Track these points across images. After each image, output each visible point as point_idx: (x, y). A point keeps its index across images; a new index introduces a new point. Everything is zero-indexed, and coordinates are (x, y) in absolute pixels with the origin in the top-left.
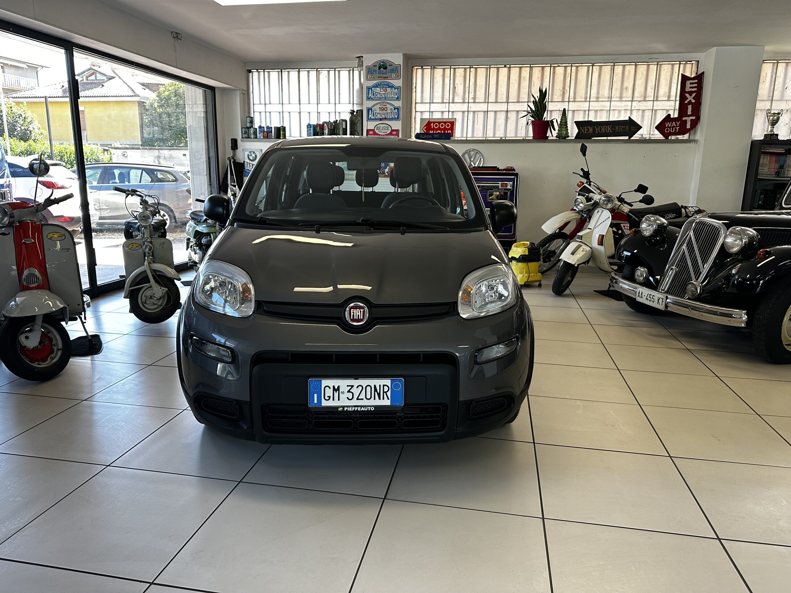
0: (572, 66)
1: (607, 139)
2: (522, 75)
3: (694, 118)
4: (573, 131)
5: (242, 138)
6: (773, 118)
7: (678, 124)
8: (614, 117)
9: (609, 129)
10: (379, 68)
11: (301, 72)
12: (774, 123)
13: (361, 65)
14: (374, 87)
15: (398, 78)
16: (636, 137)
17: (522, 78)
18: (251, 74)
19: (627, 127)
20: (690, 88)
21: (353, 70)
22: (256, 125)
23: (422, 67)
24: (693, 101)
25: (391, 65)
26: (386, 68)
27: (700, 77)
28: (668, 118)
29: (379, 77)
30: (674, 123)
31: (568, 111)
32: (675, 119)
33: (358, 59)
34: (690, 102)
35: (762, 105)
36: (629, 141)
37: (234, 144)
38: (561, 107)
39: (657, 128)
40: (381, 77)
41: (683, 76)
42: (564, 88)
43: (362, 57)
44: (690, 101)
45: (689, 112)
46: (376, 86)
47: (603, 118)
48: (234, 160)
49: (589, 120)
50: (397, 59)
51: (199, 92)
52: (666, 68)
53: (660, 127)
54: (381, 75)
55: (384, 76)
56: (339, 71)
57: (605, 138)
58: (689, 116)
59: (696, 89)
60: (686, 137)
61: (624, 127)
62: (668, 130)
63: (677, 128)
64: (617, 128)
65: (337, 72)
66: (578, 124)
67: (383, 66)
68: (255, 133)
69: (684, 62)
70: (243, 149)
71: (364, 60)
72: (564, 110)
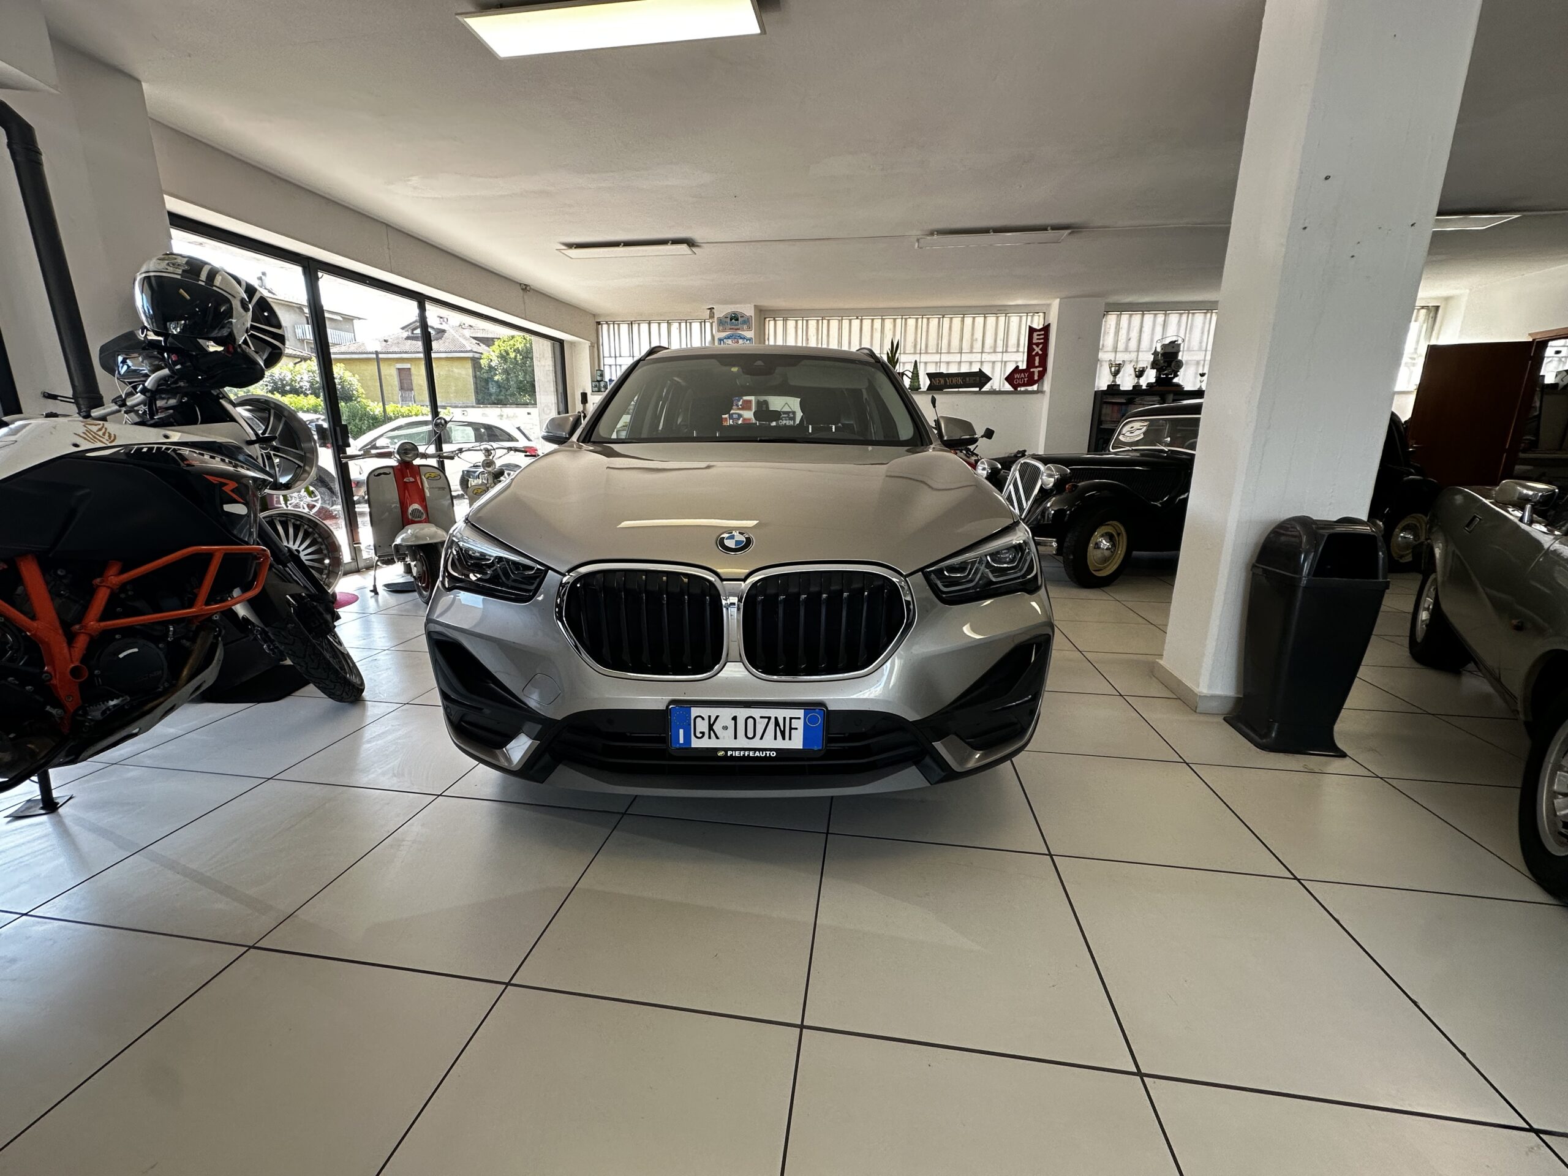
0: (922, 318)
1: (958, 391)
2: (875, 327)
3: (1041, 369)
4: (924, 382)
5: (593, 391)
6: (1115, 369)
7: (1026, 375)
8: (965, 369)
9: (960, 381)
10: (731, 320)
11: (651, 326)
12: (1115, 374)
13: (712, 316)
14: (725, 338)
15: (749, 329)
16: (986, 388)
17: (874, 330)
18: (600, 326)
19: (978, 379)
20: (1038, 339)
21: (705, 322)
22: (606, 378)
23: (774, 318)
24: (1040, 352)
25: (743, 317)
26: (737, 320)
27: (1046, 329)
28: (1016, 370)
29: (731, 329)
30: (1022, 374)
31: (920, 362)
32: (1023, 371)
33: (709, 311)
34: (1037, 354)
35: (1105, 356)
36: (979, 393)
37: (584, 398)
38: (912, 358)
39: (1007, 379)
40: (732, 329)
41: (1030, 327)
42: (916, 340)
43: (713, 308)
44: (1038, 352)
45: (1037, 363)
46: (728, 338)
47: (953, 370)
49: (941, 371)
50: (748, 311)
51: (547, 345)
52: (1014, 319)
53: (1009, 379)
54: (733, 327)
55: (736, 327)
56: (690, 323)
57: (957, 390)
58: (1037, 367)
59: (1042, 341)
60: (1035, 387)
61: (975, 378)
62: (1016, 381)
63: (1026, 379)
64: (968, 379)
65: (688, 324)
66: (930, 375)
67: (735, 317)
68: (606, 386)
69: (1031, 314)
71: (715, 311)
72: (916, 362)
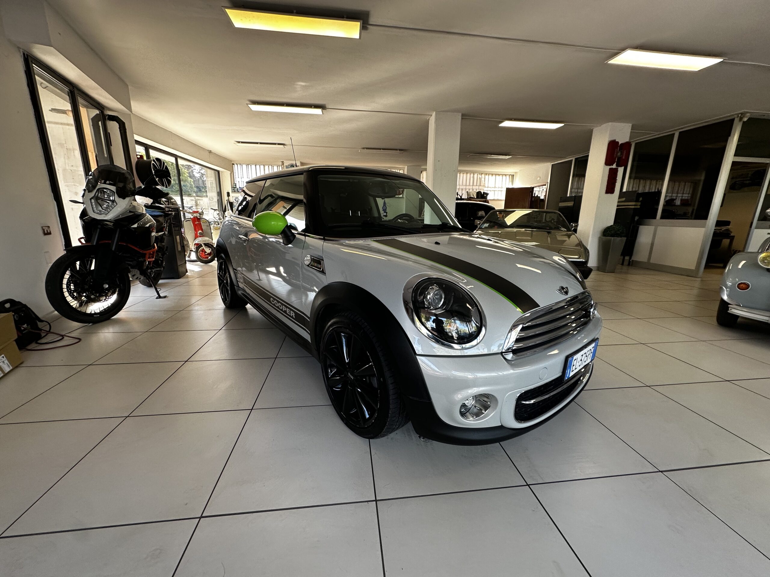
5: (232, 192)
11: (257, 166)
13: (283, 164)
18: (234, 165)
21: (279, 166)
22: (238, 187)
33: (281, 162)
37: (228, 194)
43: (283, 162)
48: (229, 201)
50: (298, 163)
56: (273, 166)
68: (238, 190)
70: (233, 197)
